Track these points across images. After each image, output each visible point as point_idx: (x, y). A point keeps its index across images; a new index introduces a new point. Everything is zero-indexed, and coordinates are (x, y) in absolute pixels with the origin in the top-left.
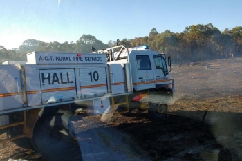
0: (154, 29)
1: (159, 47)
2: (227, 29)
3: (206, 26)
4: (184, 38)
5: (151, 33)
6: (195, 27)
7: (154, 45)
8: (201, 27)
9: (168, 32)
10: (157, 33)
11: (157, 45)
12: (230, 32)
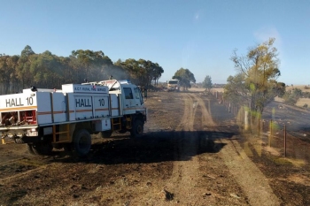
0: (28, 47)
1: (35, 72)
2: (120, 60)
3: (97, 53)
4: (70, 64)
5: (23, 52)
6: (83, 52)
7: (28, 69)
8: (91, 53)
9: (48, 53)
10: (33, 53)
11: (32, 69)
12: (123, 64)
